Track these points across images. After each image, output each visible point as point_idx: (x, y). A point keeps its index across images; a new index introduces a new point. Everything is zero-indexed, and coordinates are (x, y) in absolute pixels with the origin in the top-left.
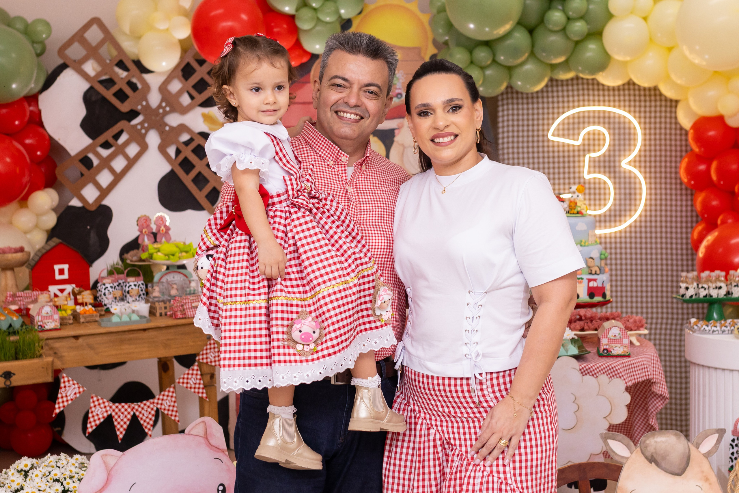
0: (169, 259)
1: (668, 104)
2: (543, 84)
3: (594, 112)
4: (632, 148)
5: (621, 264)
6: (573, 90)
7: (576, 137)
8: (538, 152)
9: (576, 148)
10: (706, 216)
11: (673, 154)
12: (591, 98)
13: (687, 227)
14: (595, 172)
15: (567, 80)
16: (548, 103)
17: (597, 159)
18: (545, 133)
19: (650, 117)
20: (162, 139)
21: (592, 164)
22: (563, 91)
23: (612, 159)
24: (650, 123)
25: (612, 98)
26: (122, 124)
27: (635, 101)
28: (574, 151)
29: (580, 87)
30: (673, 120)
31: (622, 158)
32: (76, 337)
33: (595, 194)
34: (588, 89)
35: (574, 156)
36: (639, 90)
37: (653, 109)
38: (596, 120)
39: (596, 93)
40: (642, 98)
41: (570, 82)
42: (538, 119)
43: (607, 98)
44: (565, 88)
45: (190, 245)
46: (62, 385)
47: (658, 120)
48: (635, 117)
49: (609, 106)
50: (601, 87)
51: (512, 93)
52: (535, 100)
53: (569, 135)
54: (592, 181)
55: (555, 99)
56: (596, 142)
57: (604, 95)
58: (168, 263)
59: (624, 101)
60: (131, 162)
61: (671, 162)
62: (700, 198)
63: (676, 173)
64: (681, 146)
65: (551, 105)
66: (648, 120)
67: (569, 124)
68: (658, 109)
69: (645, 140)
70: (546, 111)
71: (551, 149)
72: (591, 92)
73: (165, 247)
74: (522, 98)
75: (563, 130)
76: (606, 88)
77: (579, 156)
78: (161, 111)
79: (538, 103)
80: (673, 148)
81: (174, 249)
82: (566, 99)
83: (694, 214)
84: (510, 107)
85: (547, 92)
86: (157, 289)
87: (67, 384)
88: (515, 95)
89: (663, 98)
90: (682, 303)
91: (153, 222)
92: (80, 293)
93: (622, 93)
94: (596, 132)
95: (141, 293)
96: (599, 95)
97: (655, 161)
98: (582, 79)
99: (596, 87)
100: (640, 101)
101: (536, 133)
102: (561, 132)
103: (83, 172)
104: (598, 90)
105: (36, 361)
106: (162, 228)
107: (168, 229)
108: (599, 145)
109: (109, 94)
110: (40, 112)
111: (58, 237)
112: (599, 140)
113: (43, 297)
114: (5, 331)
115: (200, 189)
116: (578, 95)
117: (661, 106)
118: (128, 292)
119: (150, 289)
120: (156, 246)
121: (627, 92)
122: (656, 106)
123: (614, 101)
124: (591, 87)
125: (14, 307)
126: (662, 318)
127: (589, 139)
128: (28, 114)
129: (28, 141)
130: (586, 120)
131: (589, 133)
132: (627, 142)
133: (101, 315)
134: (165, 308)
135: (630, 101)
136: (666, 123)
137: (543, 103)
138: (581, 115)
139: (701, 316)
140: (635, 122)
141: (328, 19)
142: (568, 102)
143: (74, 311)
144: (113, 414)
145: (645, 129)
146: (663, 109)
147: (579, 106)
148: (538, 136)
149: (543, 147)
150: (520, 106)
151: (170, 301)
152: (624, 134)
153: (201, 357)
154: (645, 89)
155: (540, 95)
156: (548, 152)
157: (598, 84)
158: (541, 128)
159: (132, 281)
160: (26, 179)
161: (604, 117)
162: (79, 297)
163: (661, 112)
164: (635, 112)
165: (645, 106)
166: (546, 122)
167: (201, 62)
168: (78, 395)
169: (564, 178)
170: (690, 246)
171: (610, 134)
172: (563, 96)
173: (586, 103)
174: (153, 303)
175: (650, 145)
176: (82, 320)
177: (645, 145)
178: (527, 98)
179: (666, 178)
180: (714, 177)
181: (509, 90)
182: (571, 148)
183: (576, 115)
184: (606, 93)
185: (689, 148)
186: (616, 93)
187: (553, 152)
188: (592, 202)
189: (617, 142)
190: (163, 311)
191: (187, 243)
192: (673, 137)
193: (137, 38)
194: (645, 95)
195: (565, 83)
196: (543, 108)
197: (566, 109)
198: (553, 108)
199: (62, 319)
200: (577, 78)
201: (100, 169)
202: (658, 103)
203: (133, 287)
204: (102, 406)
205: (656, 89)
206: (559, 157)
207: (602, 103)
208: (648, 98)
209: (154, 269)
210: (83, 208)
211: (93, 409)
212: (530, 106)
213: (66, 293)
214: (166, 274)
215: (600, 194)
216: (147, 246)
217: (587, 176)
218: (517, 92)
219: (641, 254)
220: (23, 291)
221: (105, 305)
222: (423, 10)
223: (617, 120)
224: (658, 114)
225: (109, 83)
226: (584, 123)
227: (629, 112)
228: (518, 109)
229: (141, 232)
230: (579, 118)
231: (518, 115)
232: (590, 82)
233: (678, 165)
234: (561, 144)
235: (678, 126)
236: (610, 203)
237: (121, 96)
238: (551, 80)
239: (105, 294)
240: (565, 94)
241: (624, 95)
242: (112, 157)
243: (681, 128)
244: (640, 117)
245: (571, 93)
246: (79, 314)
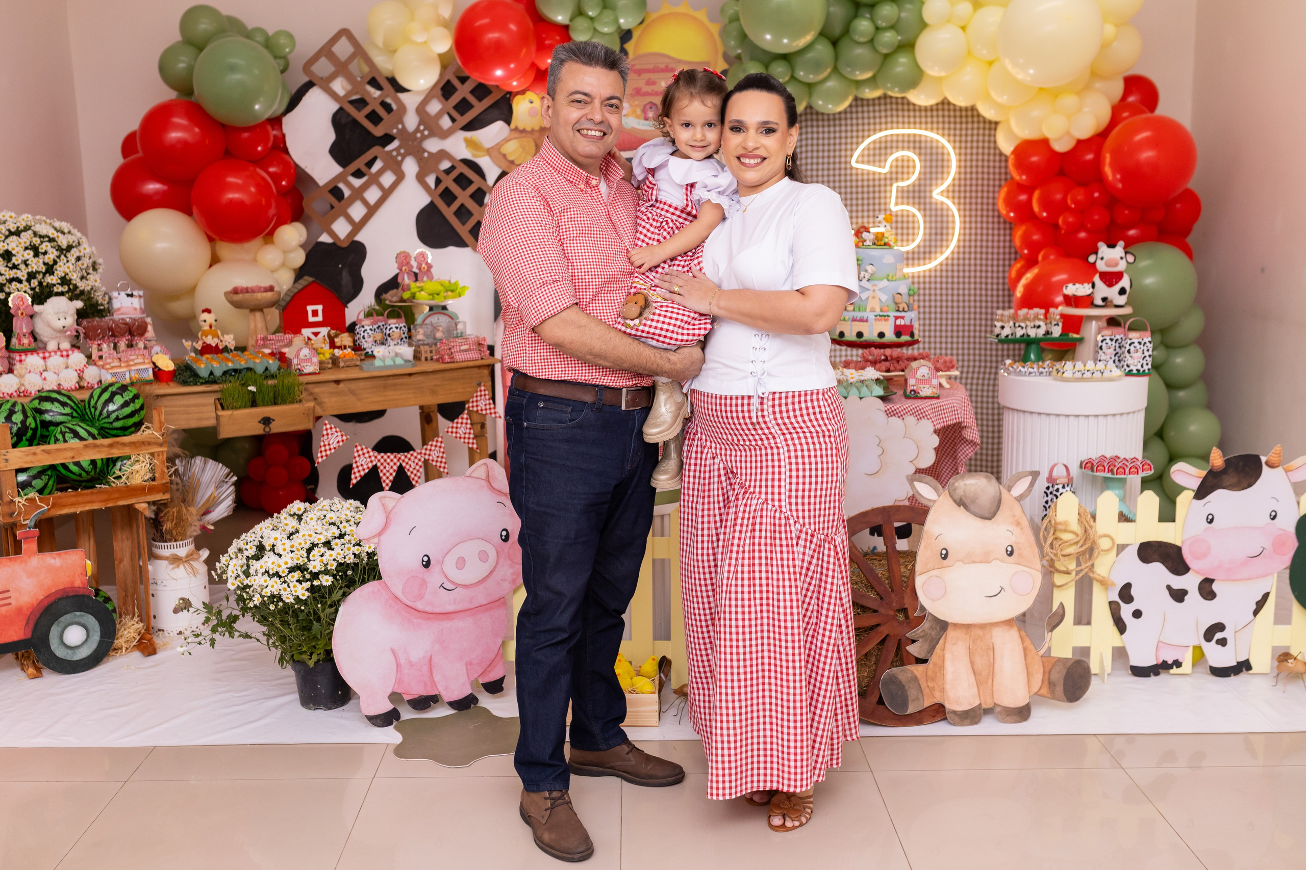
0: (433, 299)
1: (987, 126)
2: (846, 104)
3: (903, 135)
4: (945, 176)
5: (930, 307)
6: (880, 111)
7: (882, 164)
8: (840, 181)
9: (883, 177)
10: (1026, 251)
11: (991, 183)
12: (900, 119)
13: (1004, 265)
14: (902, 204)
15: (874, 99)
16: (852, 125)
17: (905, 189)
18: (848, 159)
19: (966, 142)
20: (420, 167)
21: (900, 194)
22: (868, 112)
23: (922, 188)
24: (966, 148)
25: (923, 120)
26: (375, 150)
27: (949, 123)
28: (880, 180)
29: (889, 107)
30: (992, 145)
31: (934, 188)
32: (337, 382)
33: (902, 228)
34: (897, 110)
35: (880, 186)
36: (955, 110)
37: (969, 132)
38: (906, 145)
39: (906, 113)
40: (958, 120)
41: (877, 102)
42: (840, 144)
43: (918, 120)
44: (871, 108)
45: (456, 284)
46: (325, 433)
47: (975, 144)
48: (949, 141)
49: (921, 129)
50: (911, 107)
51: (811, 114)
52: (837, 122)
53: (874, 161)
54: (900, 213)
55: (860, 121)
56: (905, 170)
57: (915, 117)
58: (433, 303)
59: (938, 123)
60: (387, 193)
61: (988, 192)
62: (1019, 233)
63: (994, 204)
64: (1000, 173)
65: (855, 128)
66: (963, 145)
67: (874, 149)
68: (975, 132)
69: (960, 167)
70: (849, 134)
71: (854, 178)
72: (900, 113)
73: (430, 286)
74: (823, 120)
75: (869, 155)
76: (917, 108)
77: (885, 185)
78: (419, 135)
79: (840, 125)
80: (991, 176)
81: (439, 288)
82: (872, 121)
83: (1013, 250)
84: (809, 130)
85: (851, 112)
86: (421, 331)
87: (329, 431)
88: (814, 117)
89: (981, 119)
90: (997, 344)
91: (413, 259)
92: (337, 336)
93: (935, 113)
94: (906, 158)
95: (403, 336)
96: (909, 117)
97: (971, 191)
98: (891, 97)
99: (906, 107)
100: (955, 123)
101: (837, 160)
102: (866, 159)
103: (334, 204)
104: (909, 110)
105: (296, 406)
106: (424, 265)
107: (430, 266)
108: (908, 173)
109: (360, 116)
110: (284, 136)
111: (310, 276)
112: (908, 167)
113: (298, 340)
114: (261, 375)
115: (464, 224)
116: (886, 117)
117: (978, 129)
118: (389, 335)
119: (413, 331)
120: (418, 284)
121: (940, 113)
122: (972, 129)
123: (926, 123)
124: (900, 107)
125: (267, 351)
126: (980, 367)
127: (897, 167)
128: (272, 138)
129: (272, 170)
130: (894, 144)
131: (897, 160)
132: (940, 170)
133: (361, 360)
134: (431, 352)
135: (944, 122)
136: (983, 148)
137: (846, 125)
138: (889, 139)
139: (1017, 358)
140: (949, 147)
141: (606, 30)
142: (875, 124)
143: (334, 355)
144: (379, 464)
145: (960, 154)
146: (981, 132)
147: (886, 129)
148: (840, 163)
149: (846, 175)
150: (821, 129)
151: (436, 345)
152: (937, 160)
153: (471, 405)
154: (961, 109)
155: (843, 116)
156: (851, 181)
157: (909, 103)
158: (843, 153)
159: (393, 323)
160: (272, 211)
161: (915, 142)
162: (336, 340)
163: (978, 135)
164: (949, 135)
165: (961, 129)
166: (849, 147)
167: (463, 80)
168: (341, 444)
169: (868, 211)
170: (1006, 287)
171: (920, 161)
172: (869, 118)
173: (895, 125)
174: (418, 346)
175: (965, 173)
176: (342, 364)
177: (960, 173)
178: (829, 120)
179: (982, 210)
180: (1036, 207)
181: (809, 111)
182: (877, 177)
183: (883, 139)
184: (917, 114)
185: (1009, 177)
186: (929, 113)
187: (857, 181)
188: (899, 237)
189: (928, 170)
190: (429, 355)
191: (453, 281)
192: (991, 164)
193: (392, 52)
194: (961, 117)
195: (871, 102)
196: (846, 131)
197: (872, 133)
198: (857, 131)
199: (321, 363)
200: (885, 96)
201: (352, 200)
202: (976, 125)
203: (394, 329)
204: (367, 455)
205: (973, 108)
206: (863, 186)
207: (912, 126)
208: (964, 120)
209: (415, 311)
210: (334, 244)
211: (357, 459)
212: (832, 129)
213: (320, 336)
214: (429, 316)
215: (908, 228)
216: (409, 285)
217: (894, 208)
218: (817, 113)
219: (953, 295)
220: (274, 333)
221: (365, 349)
222: (712, 20)
223: (929, 145)
224: (975, 138)
225: (361, 103)
226: (892, 148)
227: (943, 135)
228: (818, 133)
229: (401, 270)
230: (886, 142)
231: (818, 139)
232: (900, 101)
233: (996, 195)
234: (865, 172)
235: (997, 152)
236: (919, 238)
237: (374, 118)
238: (856, 99)
239: (364, 337)
240: (871, 115)
241: (938, 116)
242: (365, 187)
243: (1001, 154)
244: (955, 141)
245: (877, 114)
246: (338, 358)
